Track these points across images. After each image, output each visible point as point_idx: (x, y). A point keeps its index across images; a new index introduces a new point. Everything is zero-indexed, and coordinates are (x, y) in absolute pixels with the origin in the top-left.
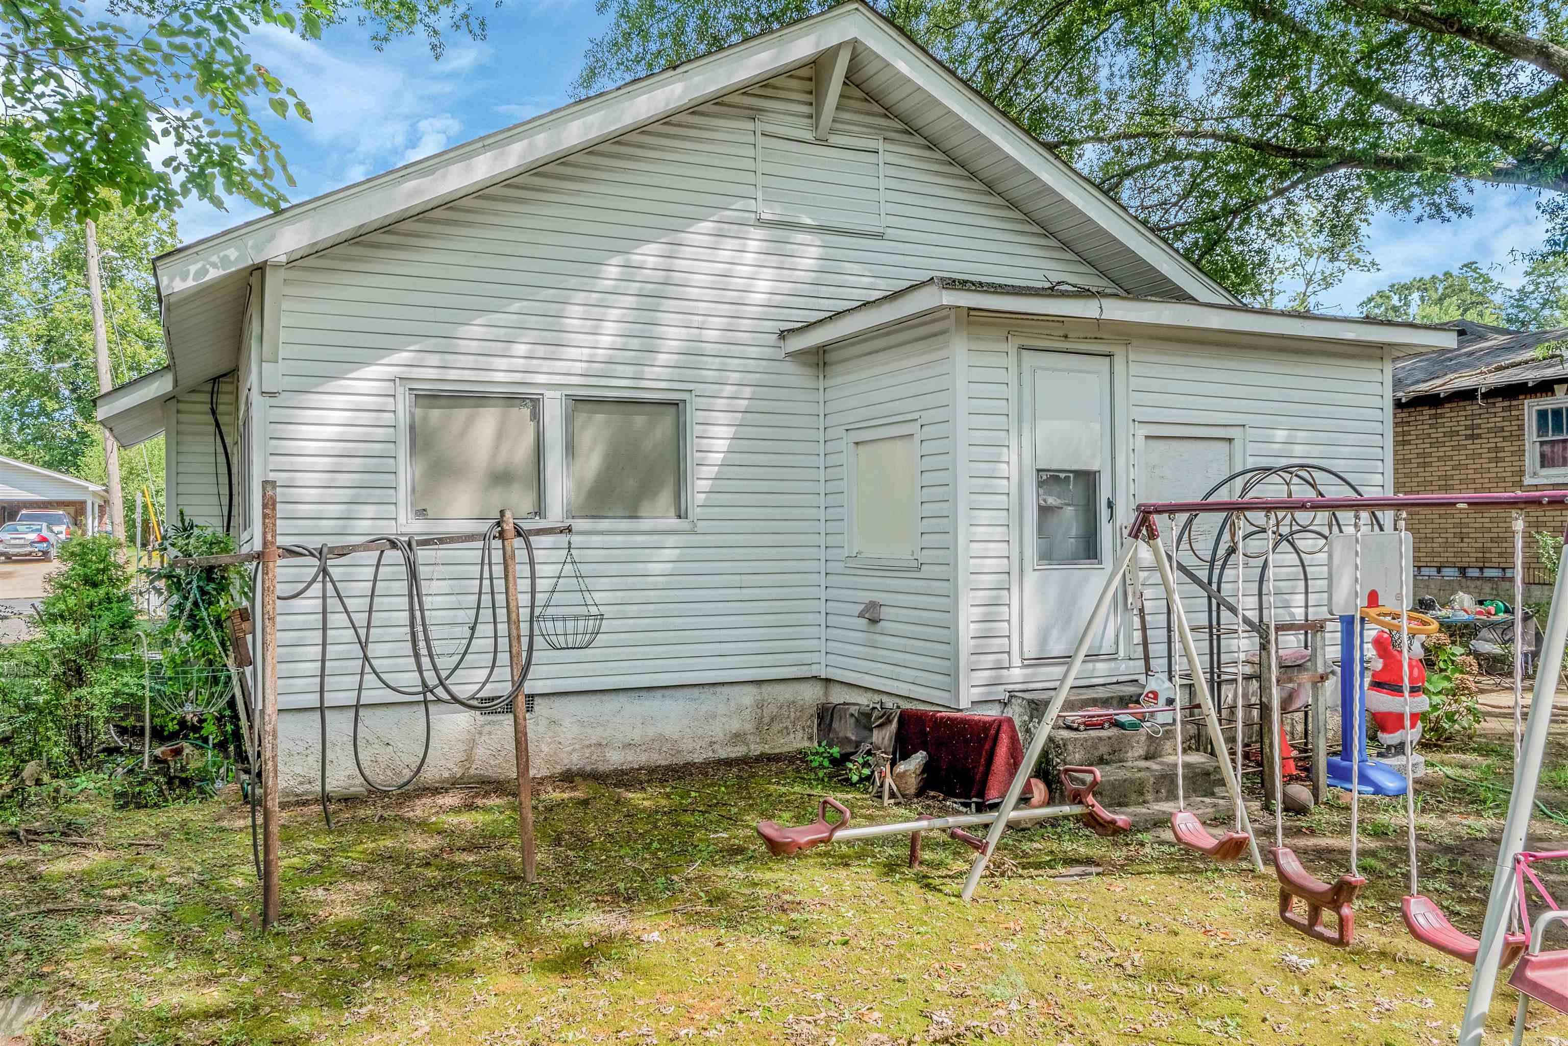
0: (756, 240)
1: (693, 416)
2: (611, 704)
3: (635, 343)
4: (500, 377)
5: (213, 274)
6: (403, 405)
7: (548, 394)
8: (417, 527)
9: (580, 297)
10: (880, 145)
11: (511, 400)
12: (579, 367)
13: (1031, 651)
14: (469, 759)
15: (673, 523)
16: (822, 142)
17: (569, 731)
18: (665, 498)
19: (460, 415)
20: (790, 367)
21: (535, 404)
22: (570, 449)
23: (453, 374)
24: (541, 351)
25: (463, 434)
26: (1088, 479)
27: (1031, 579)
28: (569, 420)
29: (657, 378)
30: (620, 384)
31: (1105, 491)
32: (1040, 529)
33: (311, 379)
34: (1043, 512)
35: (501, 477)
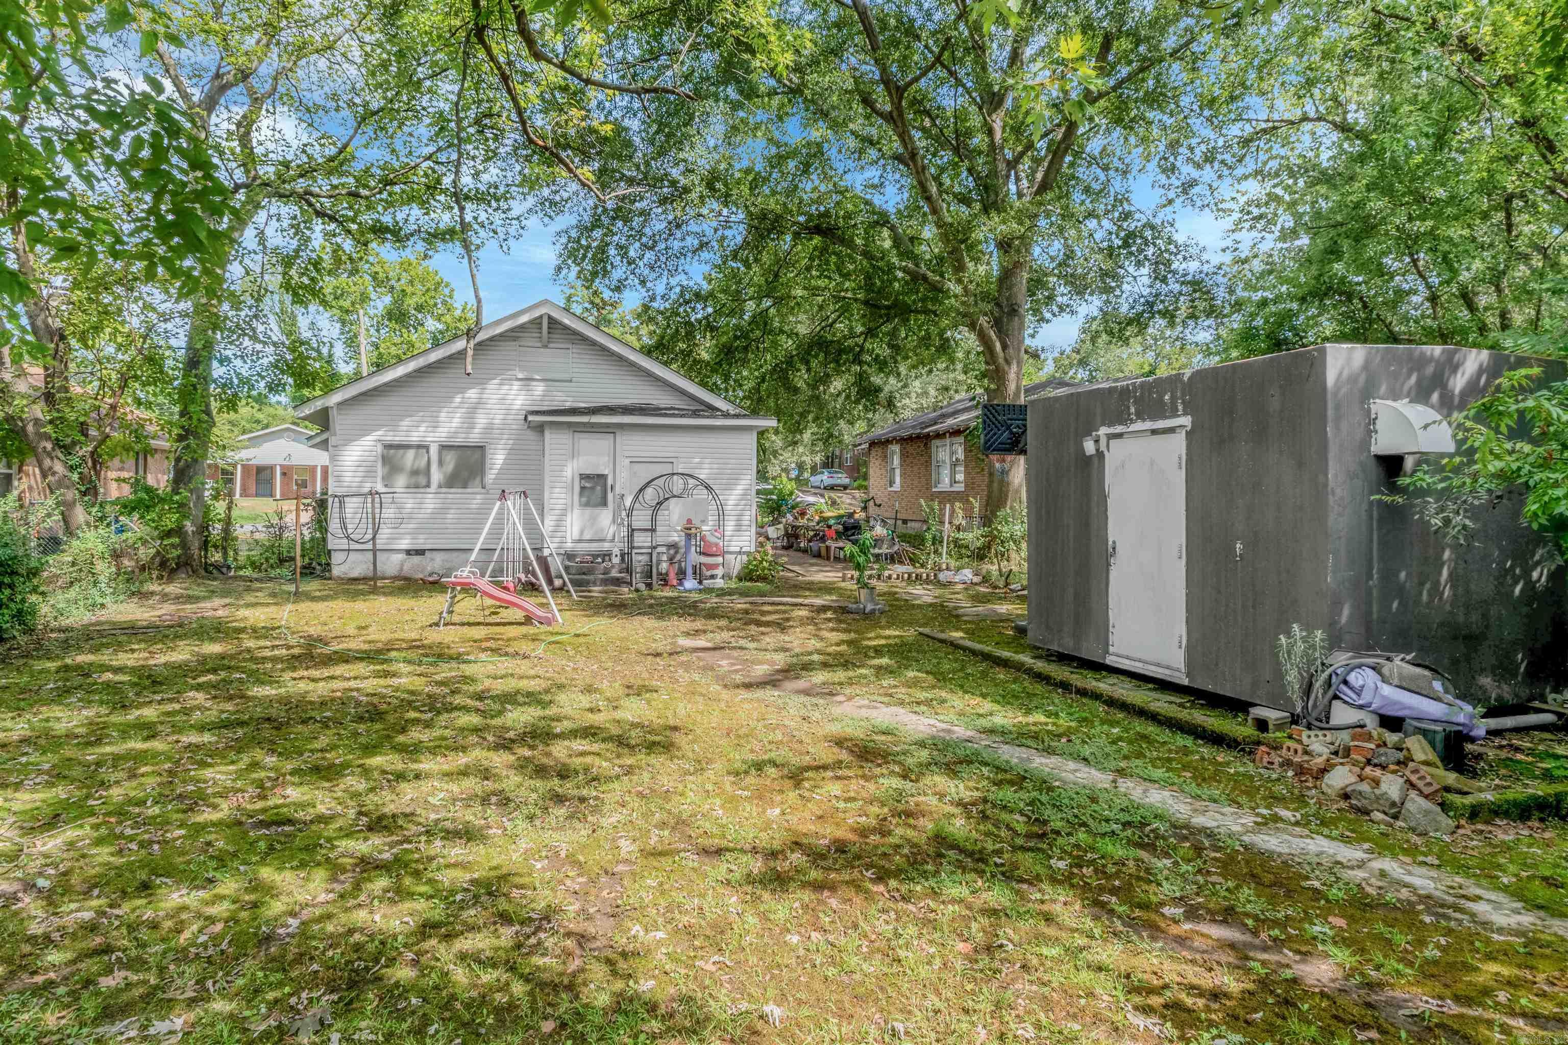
0: (516, 385)
1: (489, 452)
2: (455, 554)
3: (466, 425)
4: (414, 439)
5: (311, 411)
6: (380, 448)
7: (432, 444)
8: (384, 490)
9: (445, 409)
10: (571, 346)
11: (419, 447)
12: (444, 435)
13: (576, 536)
14: (401, 570)
15: (479, 490)
16: (546, 347)
17: (439, 563)
18: (477, 481)
19: (401, 451)
20: (529, 432)
21: (427, 448)
22: (441, 463)
24: (429, 429)
25: (402, 457)
26: (602, 477)
27: (577, 512)
28: (440, 453)
29: (475, 437)
30: (459, 440)
31: (610, 482)
32: (581, 494)
33: (348, 441)
34: (583, 488)
35: (415, 473)
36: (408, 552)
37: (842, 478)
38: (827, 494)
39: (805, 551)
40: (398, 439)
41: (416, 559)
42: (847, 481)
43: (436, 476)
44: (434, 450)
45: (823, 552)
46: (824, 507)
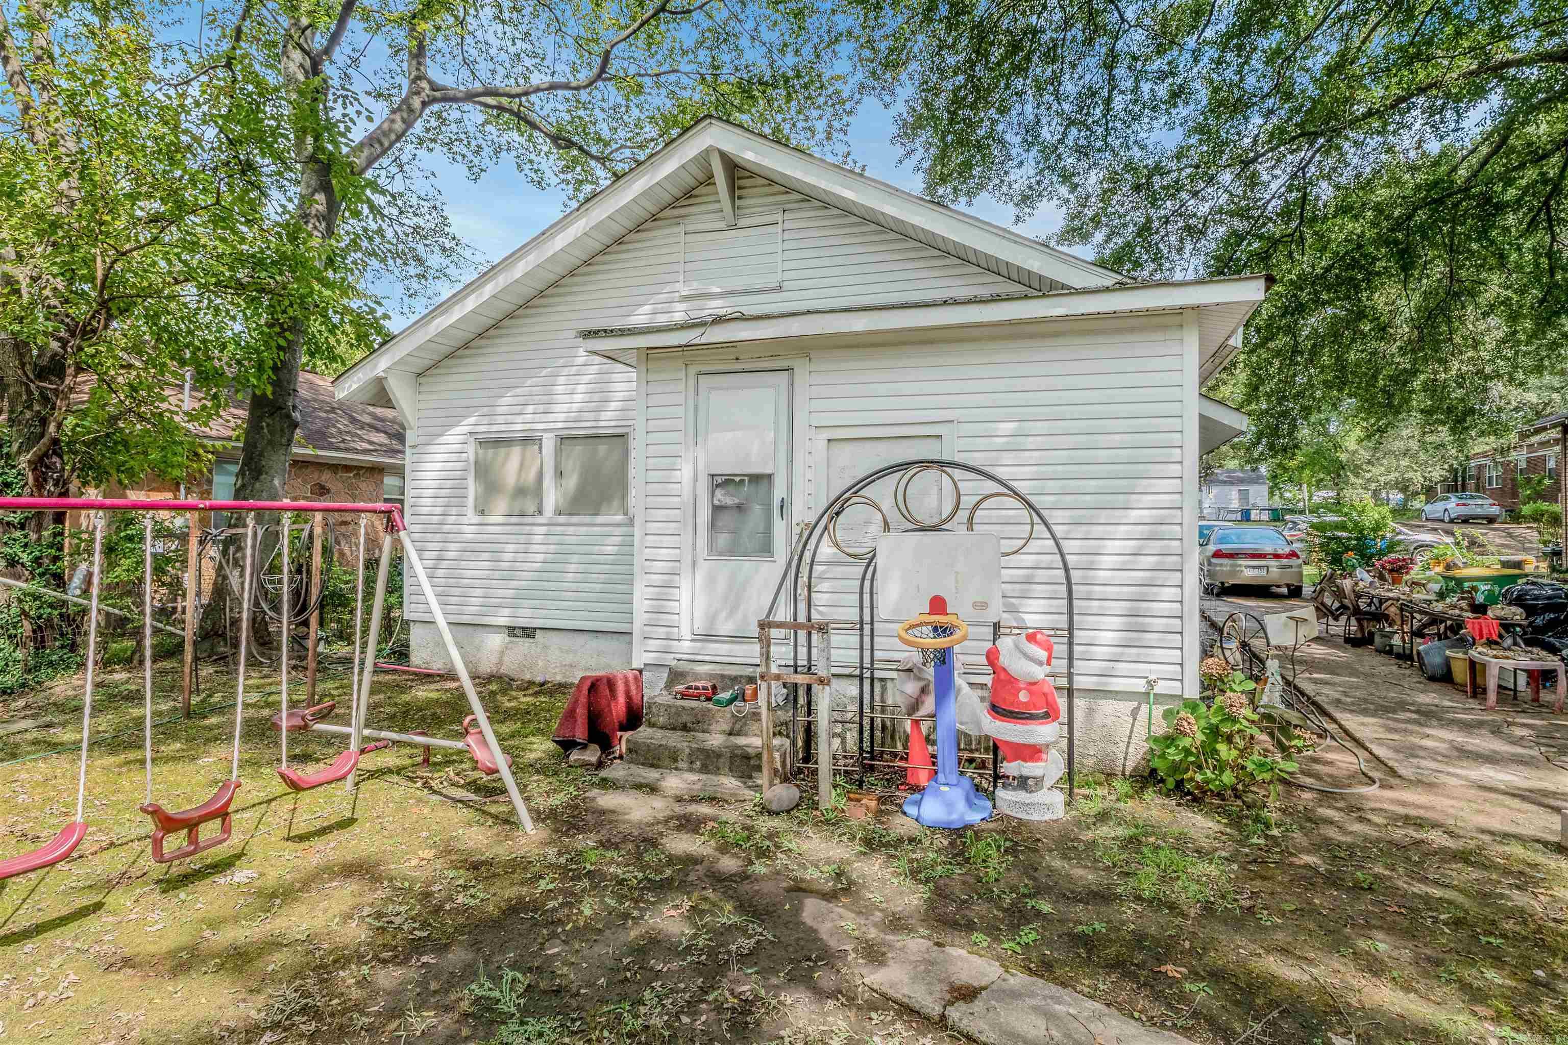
1: (633, 445)
3: (596, 397)
4: (519, 427)
5: (355, 386)
6: (471, 450)
7: (545, 435)
9: (566, 371)
10: (779, 217)
11: (526, 441)
12: (562, 417)
14: (500, 663)
15: (619, 517)
17: (554, 655)
18: (616, 503)
19: (502, 451)
21: (539, 443)
22: (559, 474)
23: (495, 428)
24: (541, 408)
25: (504, 464)
26: (761, 480)
27: (703, 568)
28: (558, 452)
29: (608, 421)
30: (585, 427)
31: (779, 492)
32: (713, 525)
33: (432, 438)
34: (717, 509)
35: (520, 492)
36: (512, 630)
37: (1487, 506)
38: (1458, 530)
39: (1405, 657)
40: (498, 428)
41: (524, 645)
42: (1495, 510)
43: (551, 498)
44: (549, 443)
45: (1460, 673)
46: (1456, 555)
